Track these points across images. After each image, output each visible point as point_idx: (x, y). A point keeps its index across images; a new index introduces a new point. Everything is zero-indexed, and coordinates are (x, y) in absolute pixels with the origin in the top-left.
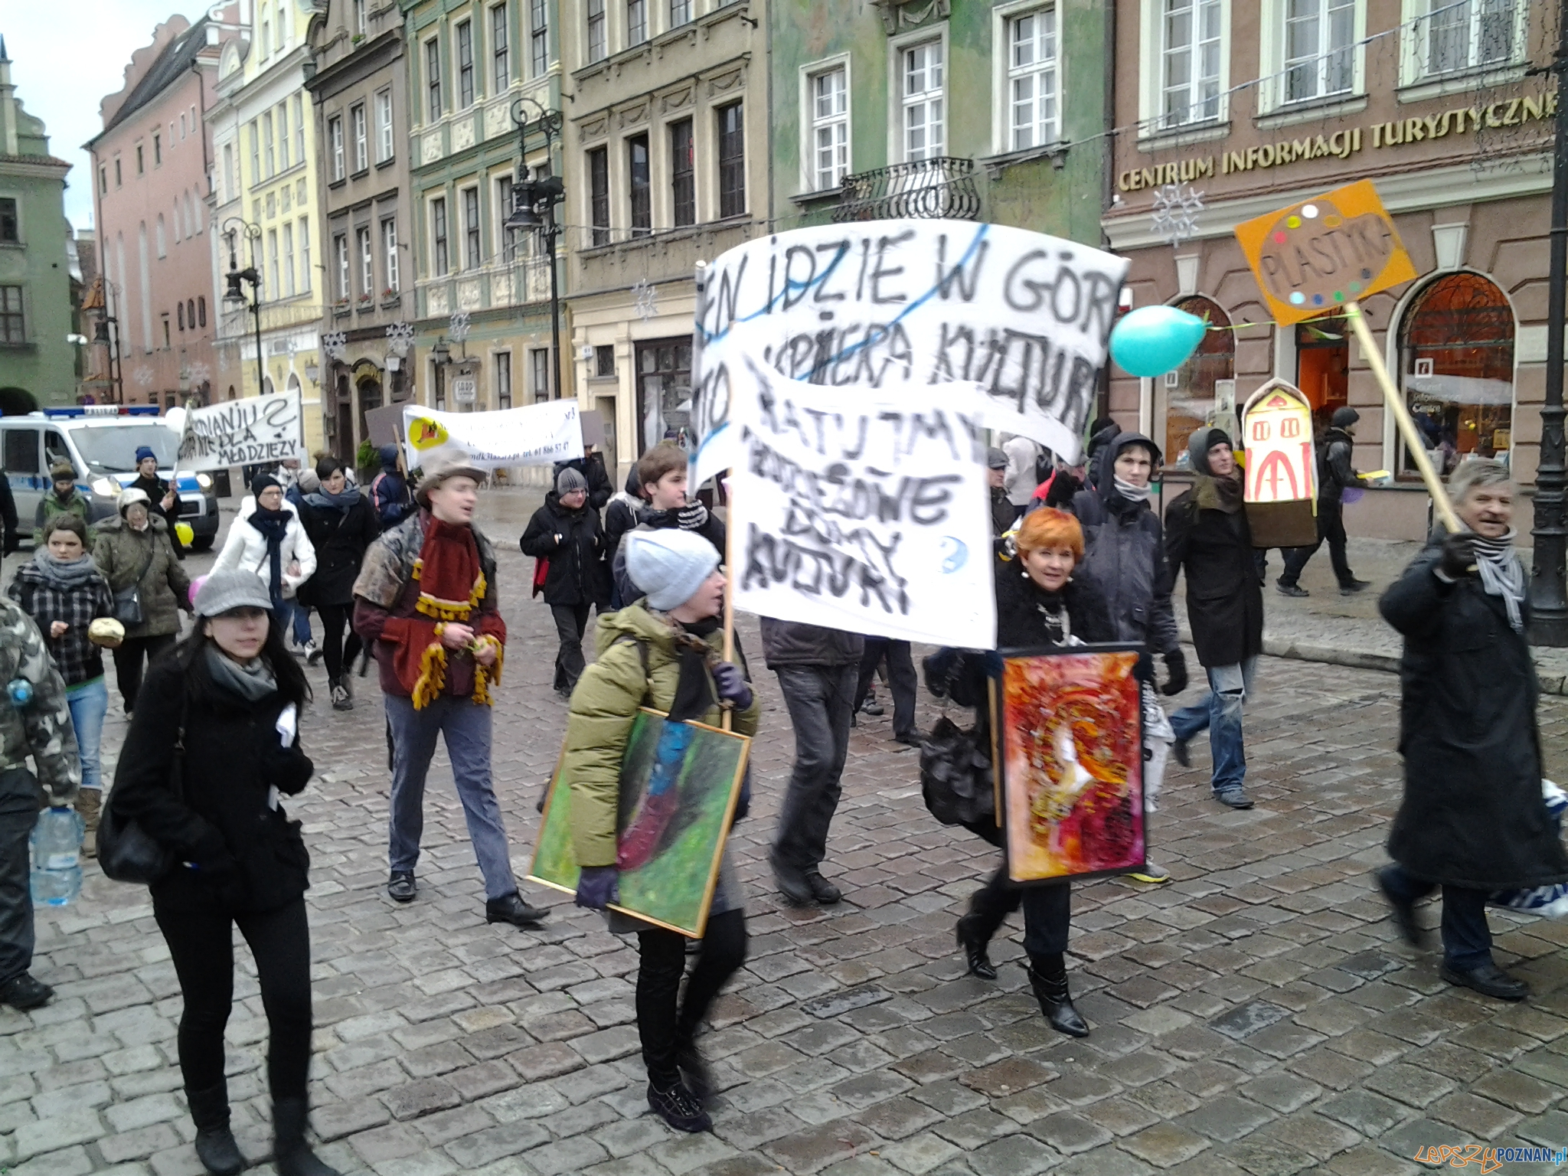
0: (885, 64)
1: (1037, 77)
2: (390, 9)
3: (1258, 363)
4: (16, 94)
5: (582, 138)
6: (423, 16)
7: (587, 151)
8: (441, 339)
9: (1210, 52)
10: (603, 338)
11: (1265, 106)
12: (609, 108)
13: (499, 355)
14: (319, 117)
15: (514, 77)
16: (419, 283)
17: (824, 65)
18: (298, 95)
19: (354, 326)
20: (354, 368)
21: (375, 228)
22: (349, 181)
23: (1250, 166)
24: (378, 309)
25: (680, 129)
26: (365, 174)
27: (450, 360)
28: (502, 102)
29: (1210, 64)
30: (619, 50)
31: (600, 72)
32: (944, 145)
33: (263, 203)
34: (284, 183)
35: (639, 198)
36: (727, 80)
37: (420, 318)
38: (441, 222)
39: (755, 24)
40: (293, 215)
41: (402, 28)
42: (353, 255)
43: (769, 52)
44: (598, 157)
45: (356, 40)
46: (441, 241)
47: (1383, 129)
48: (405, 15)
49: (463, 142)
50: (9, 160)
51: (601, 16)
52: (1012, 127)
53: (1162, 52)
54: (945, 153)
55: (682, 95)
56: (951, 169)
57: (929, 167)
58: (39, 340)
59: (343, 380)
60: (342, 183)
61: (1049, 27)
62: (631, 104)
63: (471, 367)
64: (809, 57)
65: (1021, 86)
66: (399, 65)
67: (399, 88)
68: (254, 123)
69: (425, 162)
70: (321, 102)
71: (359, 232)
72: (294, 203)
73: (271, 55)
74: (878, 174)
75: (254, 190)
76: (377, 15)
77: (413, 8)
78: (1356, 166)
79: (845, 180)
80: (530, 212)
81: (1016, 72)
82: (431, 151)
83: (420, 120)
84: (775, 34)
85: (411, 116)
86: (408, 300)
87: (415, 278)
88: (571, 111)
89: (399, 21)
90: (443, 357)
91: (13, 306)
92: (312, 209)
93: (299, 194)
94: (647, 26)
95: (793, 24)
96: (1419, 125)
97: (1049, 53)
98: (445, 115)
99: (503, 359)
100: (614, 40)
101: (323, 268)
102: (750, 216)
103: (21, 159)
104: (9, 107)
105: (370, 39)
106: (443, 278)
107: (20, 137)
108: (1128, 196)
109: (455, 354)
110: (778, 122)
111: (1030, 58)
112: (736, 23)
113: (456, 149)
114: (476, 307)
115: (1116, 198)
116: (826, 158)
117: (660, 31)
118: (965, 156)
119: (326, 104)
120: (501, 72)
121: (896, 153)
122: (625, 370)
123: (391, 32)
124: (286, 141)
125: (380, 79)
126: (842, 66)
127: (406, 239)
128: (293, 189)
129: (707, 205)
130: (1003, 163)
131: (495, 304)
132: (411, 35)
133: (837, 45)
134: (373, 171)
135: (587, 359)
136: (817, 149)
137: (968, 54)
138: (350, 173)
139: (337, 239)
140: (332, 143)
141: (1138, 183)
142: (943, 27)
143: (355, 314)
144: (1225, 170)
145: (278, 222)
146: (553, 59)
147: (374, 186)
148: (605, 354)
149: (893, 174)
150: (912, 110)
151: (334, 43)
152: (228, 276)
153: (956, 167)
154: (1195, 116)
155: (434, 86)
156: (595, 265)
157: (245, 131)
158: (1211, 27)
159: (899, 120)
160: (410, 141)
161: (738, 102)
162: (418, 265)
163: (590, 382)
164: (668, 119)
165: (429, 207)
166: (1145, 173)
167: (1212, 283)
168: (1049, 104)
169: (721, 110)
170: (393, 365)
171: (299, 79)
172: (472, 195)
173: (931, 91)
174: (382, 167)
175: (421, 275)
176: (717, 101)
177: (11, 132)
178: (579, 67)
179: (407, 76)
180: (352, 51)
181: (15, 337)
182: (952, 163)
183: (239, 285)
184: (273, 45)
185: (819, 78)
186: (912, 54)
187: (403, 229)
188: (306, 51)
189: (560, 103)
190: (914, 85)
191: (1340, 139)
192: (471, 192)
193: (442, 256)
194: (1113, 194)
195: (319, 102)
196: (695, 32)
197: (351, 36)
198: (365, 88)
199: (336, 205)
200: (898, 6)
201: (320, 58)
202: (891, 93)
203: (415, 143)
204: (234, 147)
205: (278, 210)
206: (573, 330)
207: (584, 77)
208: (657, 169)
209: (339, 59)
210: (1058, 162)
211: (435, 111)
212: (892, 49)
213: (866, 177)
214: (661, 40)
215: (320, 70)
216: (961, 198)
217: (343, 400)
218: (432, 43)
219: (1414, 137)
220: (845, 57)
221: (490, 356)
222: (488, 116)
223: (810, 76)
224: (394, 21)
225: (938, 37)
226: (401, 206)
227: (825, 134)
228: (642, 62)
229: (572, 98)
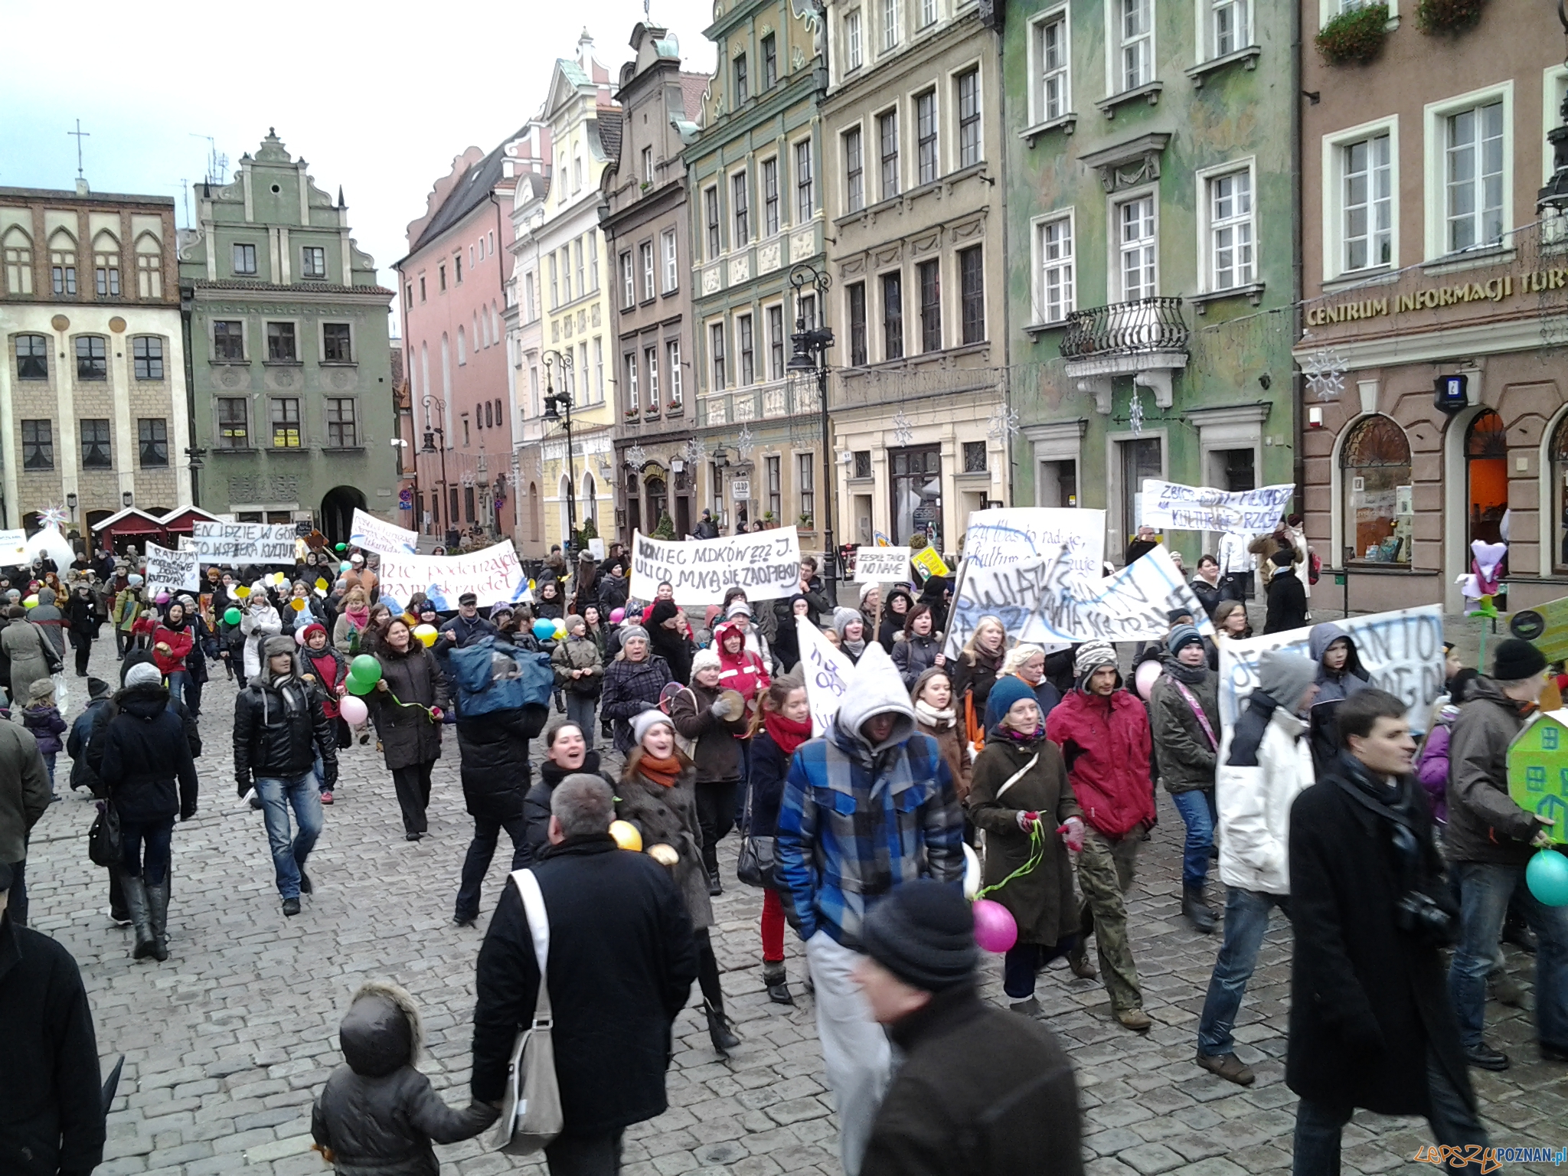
0: (1105, 214)
1: (1235, 230)
2: (676, 159)
3: (1430, 471)
4: (351, 235)
5: (843, 275)
6: (703, 168)
7: (847, 286)
8: (720, 445)
9: (1384, 210)
10: (860, 445)
11: (1430, 256)
12: (866, 252)
13: (769, 459)
14: (612, 253)
15: (783, 221)
16: (699, 396)
17: (1052, 218)
18: (593, 232)
19: (643, 433)
20: (643, 469)
21: (661, 347)
22: (638, 308)
23: (1418, 306)
24: (664, 418)
25: (928, 269)
26: (652, 302)
27: (727, 463)
28: (773, 243)
29: (1384, 219)
30: (875, 202)
31: (859, 220)
32: (1156, 284)
33: (561, 324)
34: (580, 308)
35: (893, 326)
36: (969, 228)
37: (701, 426)
38: (719, 344)
39: (992, 182)
40: (589, 335)
41: (686, 178)
42: (641, 371)
43: (1005, 206)
44: (856, 292)
45: (645, 186)
46: (719, 360)
47: (1530, 277)
48: (688, 167)
49: (739, 276)
50: (345, 291)
51: (859, 171)
52: (1215, 269)
53: (1342, 209)
54: (1157, 294)
55: (929, 241)
56: (1162, 307)
57: (1143, 306)
58: (367, 445)
59: (633, 478)
60: (632, 309)
61: (1246, 186)
62: (884, 248)
63: (746, 470)
64: (1040, 210)
65: (1223, 235)
66: (684, 209)
67: (682, 228)
68: (553, 255)
69: (705, 293)
70: (614, 239)
71: (647, 351)
72: (589, 325)
73: (569, 197)
74: (1098, 312)
75: (553, 313)
76: (663, 166)
77: (695, 161)
78: (1509, 307)
79: (1071, 316)
80: (806, 357)
81: (1219, 224)
82: (710, 284)
83: (701, 258)
84: (1009, 191)
85: (694, 254)
86: (690, 411)
87: (697, 392)
88: (834, 252)
89: (683, 172)
90: (722, 461)
91: (347, 416)
92: (605, 330)
93: (594, 317)
94: (899, 180)
95: (1025, 183)
96: (1560, 274)
97: (1247, 209)
98: (723, 253)
99: (773, 462)
100: (871, 193)
101: (615, 382)
102: (989, 343)
103: (355, 290)
104: (346, 246)
105: (657, 186)
106: (721, 393)
107: (353, 271)
108: (1315, 330)
109: (732, 458)
110: (1013, 265)
111: (1230, 213)
112: (976, 181)
113: (733, 283)
114: (751, 417)
115: (1305, 331)
116: (1054, 294)
117: (910, 187)
118: (1174, 295)
119: (618, 241)
120: (772, 217)
121: (1116, 291)
122: (880, 472)
123: (675, 182)
124: (582, 271)
125: (665, 221)
126: (1068, 217)
127: (689, 359)
128: (588, 313)
129: (951, 334)
130: (1207, 302)
131: (767, 415)
132: (693, 183)
133: (1063, 201)
134: (659, 299)
135: (847, 463)
136: (1046, 287)
137: (1177, 210)
138: (639, 301)
139: (627, 357)
140: (623, 275)
141: (1324, 319)
142: (1154, 187)
143: (643, 422)
144: (1397, 309)
145: (575, 341)
146: (817, 207)
147: (660, 312)
148: (862, 460)
149: (1112, 312)
150: (1128, 254)
151: (625, 188)
152: (546, 399)
153: (1167, 304)
154: (1372, 262)
155: (713, 227)
156: (854, 383)
157: (545, 262)
158: (1385, 190)
159: (1118, 264)
160: (692, 274)
161: (979, 247)
162: (700, 382)
163: (849, 483)
164: (918, 260)
165: (708, 331)
166: (1329, 310)
167: (1390, 403)
168: (1247, 249)
169: (964, 254)
170: (677, 467)
171: (594, 219)
172: (746, 322)
173: (1145, 240)
174: (667, 296)
175: (701, 389)
176: (960, 246)
177: (347, 268)
178: (840, 215)
179: (690, 219)
180: (641, 197)
181: (348, 442)
182: (1163, 302)
183: (554, 407)
184: (571, 189)
185: (1048, 228)
186: (1128, 208)
187: (686, 349)
188: (600, 195)
189: (824, 246)
190: (1130, 234)
191: (1494, 285)
192: (746, 319)
193: (719, 373)
194: (1302, 327)
195: (611, 239)
196: (940, 188)
197: (640, 183)
198: (653, 228)
199: (625, 329)
200: (1115, 169)
201: (612, 201)
202: (1110, 241)
203: (696, 276)
204: (535, 276)
205: (575, 330)
206: (835, 438)
207: (843, 224)
208: (908, 302)
209: (629, 203)
210: (1255, 301)
211: (715, 250)
212: (1110, 205)
213: (1088, 314)
214: (911, 195)
215: (612, 212)
216: (1171, 331)
217: (632, 496)
218: (711, 191)
219: (1556, 284)
220: (1070, 211)
221: (762, 459)
222: (760, 254)
223: (1040, 226)
224: (677, 172)
225: (1151, 194)
226: (684, 329)
227: (1053, 274)
228: (894, 213)
229: (834, 241)
